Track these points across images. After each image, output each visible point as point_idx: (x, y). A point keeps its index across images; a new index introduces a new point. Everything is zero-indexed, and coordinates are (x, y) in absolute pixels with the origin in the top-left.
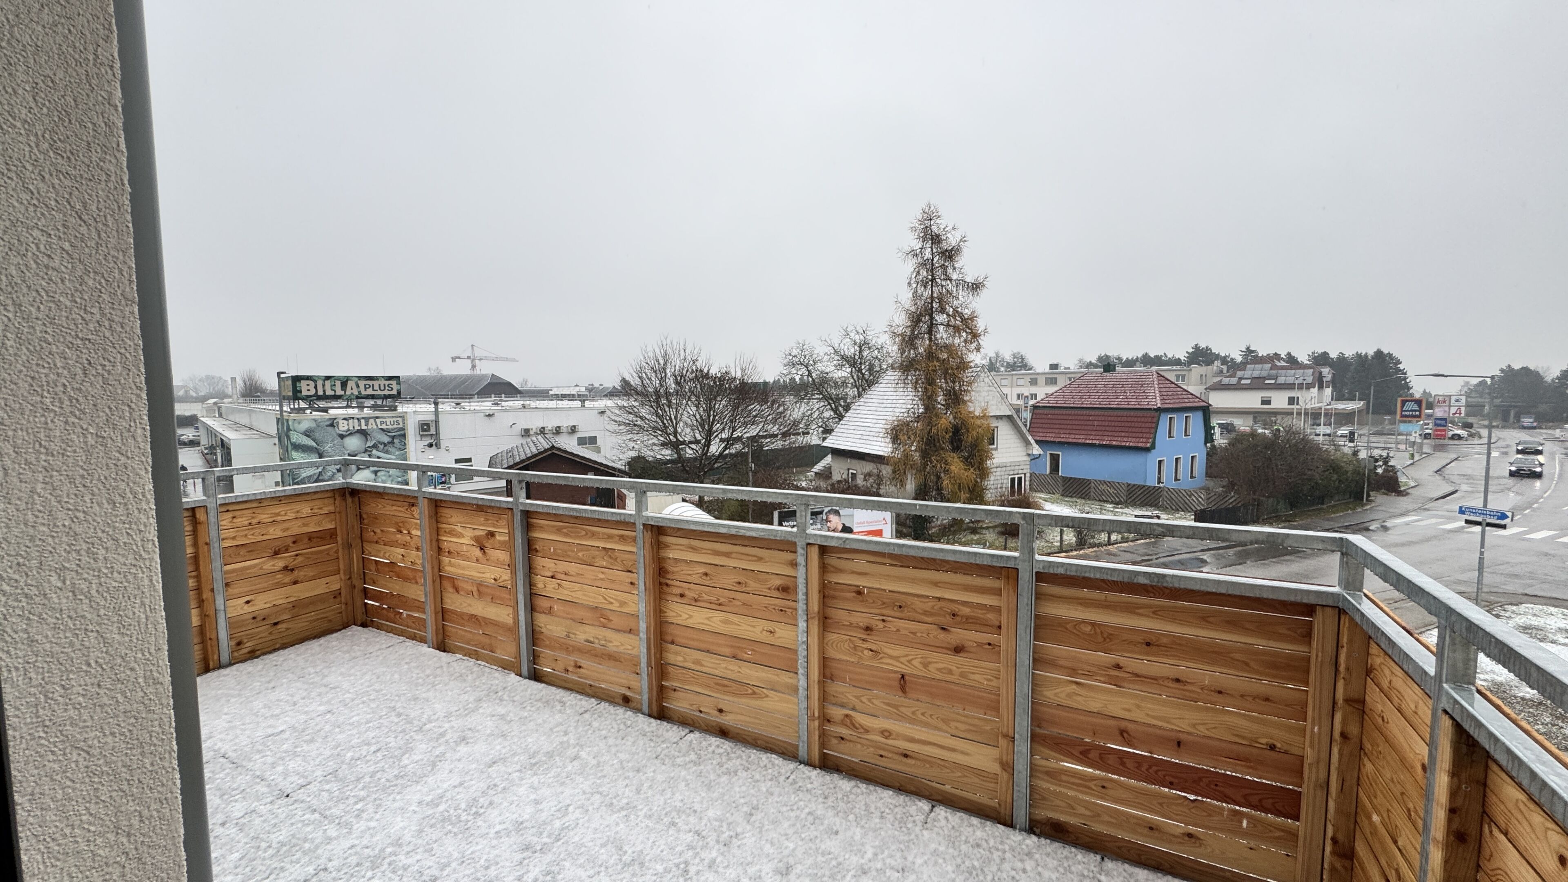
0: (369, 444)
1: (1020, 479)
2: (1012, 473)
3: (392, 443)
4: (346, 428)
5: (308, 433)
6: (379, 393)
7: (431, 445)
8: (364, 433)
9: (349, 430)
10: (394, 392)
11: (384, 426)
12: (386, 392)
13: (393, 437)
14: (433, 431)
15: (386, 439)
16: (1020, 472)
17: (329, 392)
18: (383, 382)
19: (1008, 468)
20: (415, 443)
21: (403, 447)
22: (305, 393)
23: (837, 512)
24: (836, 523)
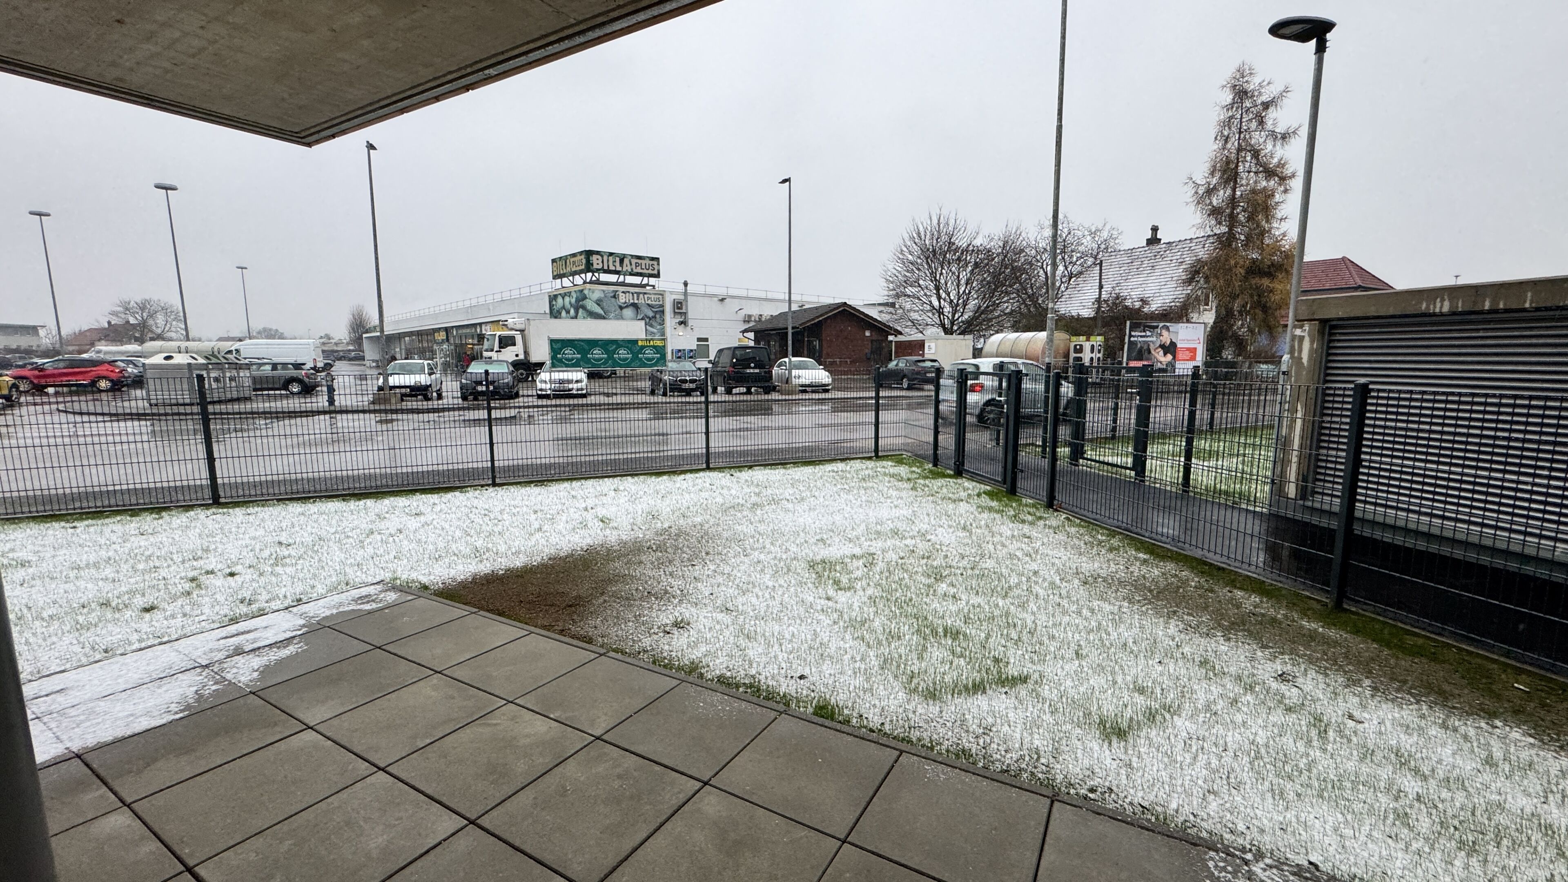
3: (655, 317)
4: (624, 300)
5: (599, 302)
6: (645, 271)
7: (681, 323)
8: (636, 307)
10: (655, 272)
11: (649, 302)
12: (650, 272)
13: (656, 312)
14: (684, 310)
15: (651, 314)
17: (612, 268)
18: (648, 262)
20: (670, 320)
21: (662, 323)
22: (595, 266)
23: (1167, 328)
24: (1166, 338)
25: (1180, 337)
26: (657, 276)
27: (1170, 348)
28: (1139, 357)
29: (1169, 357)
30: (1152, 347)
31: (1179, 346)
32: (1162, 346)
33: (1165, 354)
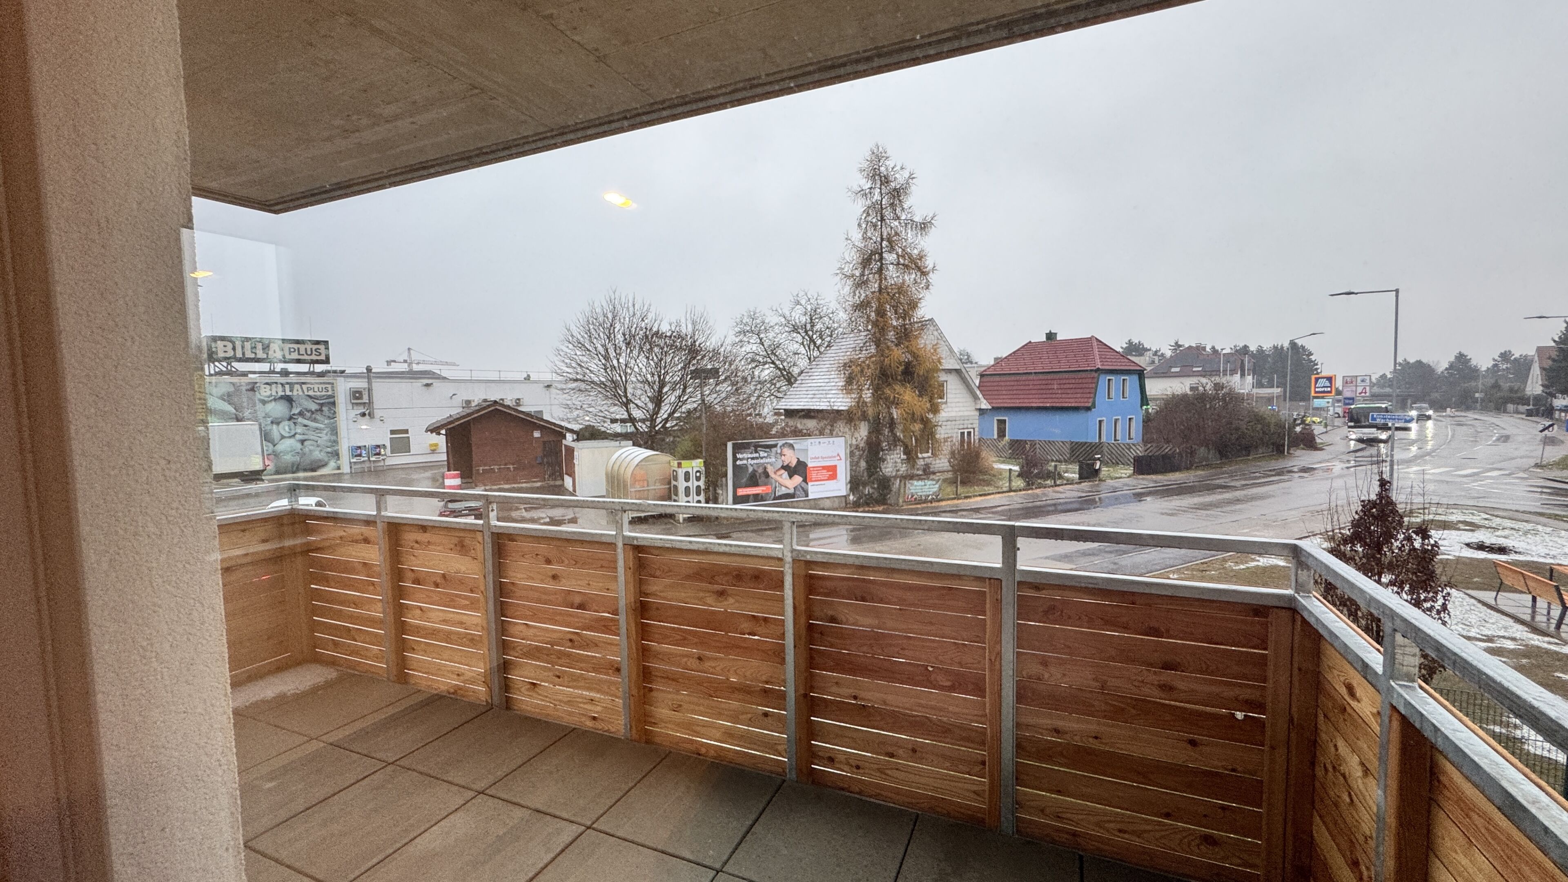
0: (296, 411)
1: (969, 433)
2: (961, 427)
3: (321, 410)
4: (268, 393)
5: (225, 398)
6: (306, 357)
7: (364, 415)
8: (289, 400)
9: (271, 395)
10: (323, 357)
11: (311, 393)
12: (314, 357)
13: (322, 405)
14: (365, 399)
15: (314, 407)
16: (970, 426)
17: (249, 355)
18: (309, 346)
19: (958, 422)
20: (345, 412)
21: (333, 416)
22: (221, 355)
23: (791, 446)
24: (790, 458)
25: (811, 454)
26: (327, 361)
27: (799, 469)
28: (753, 481)
29: (797, 479)
30: (770, 470)
31: (810, 465)
32: (786, 468)
33: (791, 477)
